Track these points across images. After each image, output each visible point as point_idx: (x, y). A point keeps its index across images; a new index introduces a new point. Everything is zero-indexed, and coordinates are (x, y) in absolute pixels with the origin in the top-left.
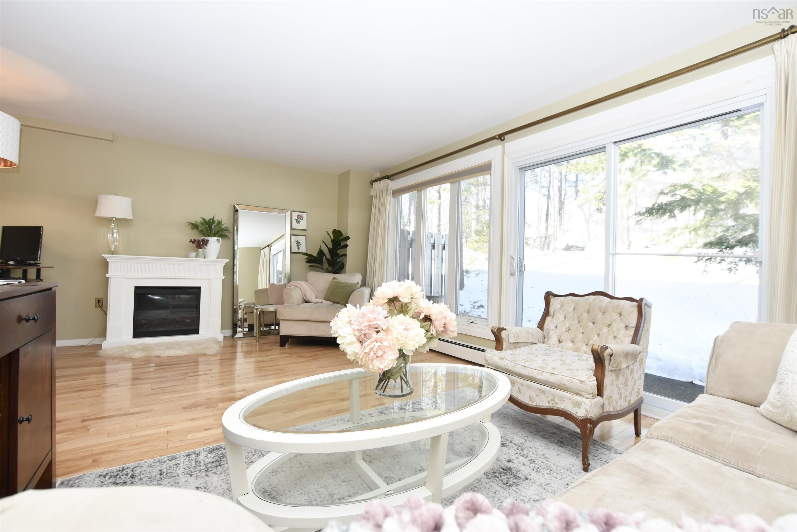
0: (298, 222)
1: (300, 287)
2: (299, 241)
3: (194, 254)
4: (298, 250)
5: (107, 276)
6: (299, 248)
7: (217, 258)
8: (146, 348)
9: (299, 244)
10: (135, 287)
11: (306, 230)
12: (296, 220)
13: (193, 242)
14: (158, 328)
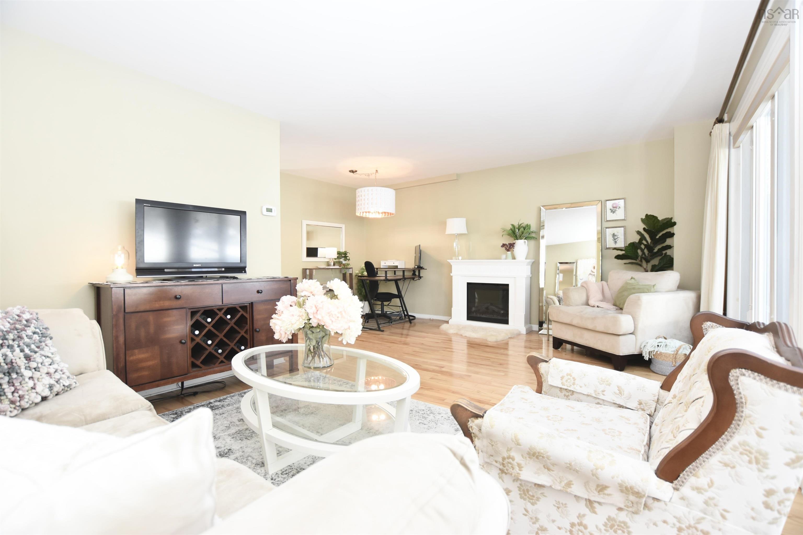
0: (613, 211)
1: (586, 287)
2: (615, 234)
3: (504, 256)
4: (614, 244)
5: (451, 274)
6: (616, 242)
7: (526, 259)
8: (474, 329)
9: (616, 237)
10: (467, 283)
11: (624, 220)
12: (611, 209)
13: (504, 245)
14: (483, 315)
